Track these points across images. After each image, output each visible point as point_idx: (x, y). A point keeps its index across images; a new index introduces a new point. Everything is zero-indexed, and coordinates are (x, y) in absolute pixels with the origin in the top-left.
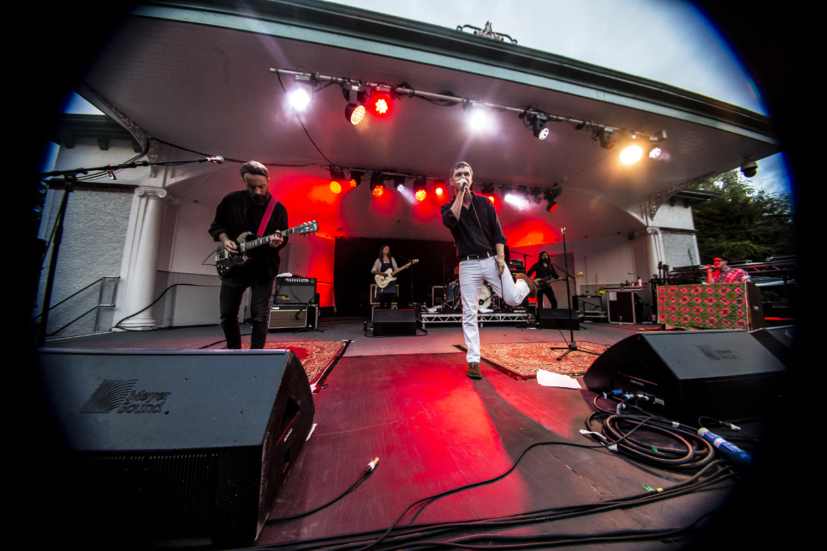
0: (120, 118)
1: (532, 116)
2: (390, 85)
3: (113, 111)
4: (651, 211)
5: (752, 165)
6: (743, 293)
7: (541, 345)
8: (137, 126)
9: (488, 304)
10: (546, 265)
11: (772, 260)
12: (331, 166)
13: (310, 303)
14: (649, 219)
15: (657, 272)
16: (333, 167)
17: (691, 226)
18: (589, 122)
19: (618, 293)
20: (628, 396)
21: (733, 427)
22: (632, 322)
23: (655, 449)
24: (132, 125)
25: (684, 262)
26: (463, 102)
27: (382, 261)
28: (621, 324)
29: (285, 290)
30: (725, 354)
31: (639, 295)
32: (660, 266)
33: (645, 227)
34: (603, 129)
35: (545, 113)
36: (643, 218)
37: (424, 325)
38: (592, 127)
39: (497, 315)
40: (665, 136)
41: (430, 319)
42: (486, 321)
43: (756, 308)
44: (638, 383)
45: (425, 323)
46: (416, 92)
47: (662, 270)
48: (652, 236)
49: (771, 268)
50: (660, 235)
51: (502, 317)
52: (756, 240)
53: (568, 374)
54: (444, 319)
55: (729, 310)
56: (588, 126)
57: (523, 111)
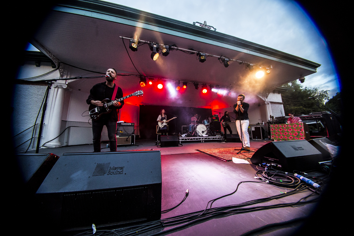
0: (48, 53)
1: (223, 59)
2: (168, 45)
3: (45, 50)
4: (266, 95)
5: (303, 78)
6: (302, 127)
7: (229, 148)
8: (55, 57)
9: (205, 133)
10: (227, 117)
11: (312, 114)
12: (140, 76)
13: (132, 134)
14: (266, 99)
15: (269, 119)
16: (141, 76)
17: (281, 101)
18: (244, 61)
19: (255, 128)
20: (268, 165)
21: (305, 173)
22: (261, 139)
23: (281, 180)
24: (53, 56)
25: (279, 115)
26: (197, 53)
27: (162, 116)
28: (257, 140)
29: (121, 128)
30: (300, 148)
31: (264, 128)
32: (271, 117)
33: (264, 102)
34: (249, 64)
35: (228, 58)
36: (263, 98)
37: (180, 142)
38: (245, 63)
39: (210, 137)
40: (272, 67)
41: (183, 139)
42: (205, 140)
43: (307, 132)
44: (271, 160)
45: (181, 141)
46: (179, 48)
47: (271, 118)
48: (267, 105)
49: (311, 117)
50: (270, 105)
51: (212, 138)
52: (305, 106)
53: (243, 159)
54: (188, 139)
55: (298, 133)
56: (244, 63)
57: (220, 57)
